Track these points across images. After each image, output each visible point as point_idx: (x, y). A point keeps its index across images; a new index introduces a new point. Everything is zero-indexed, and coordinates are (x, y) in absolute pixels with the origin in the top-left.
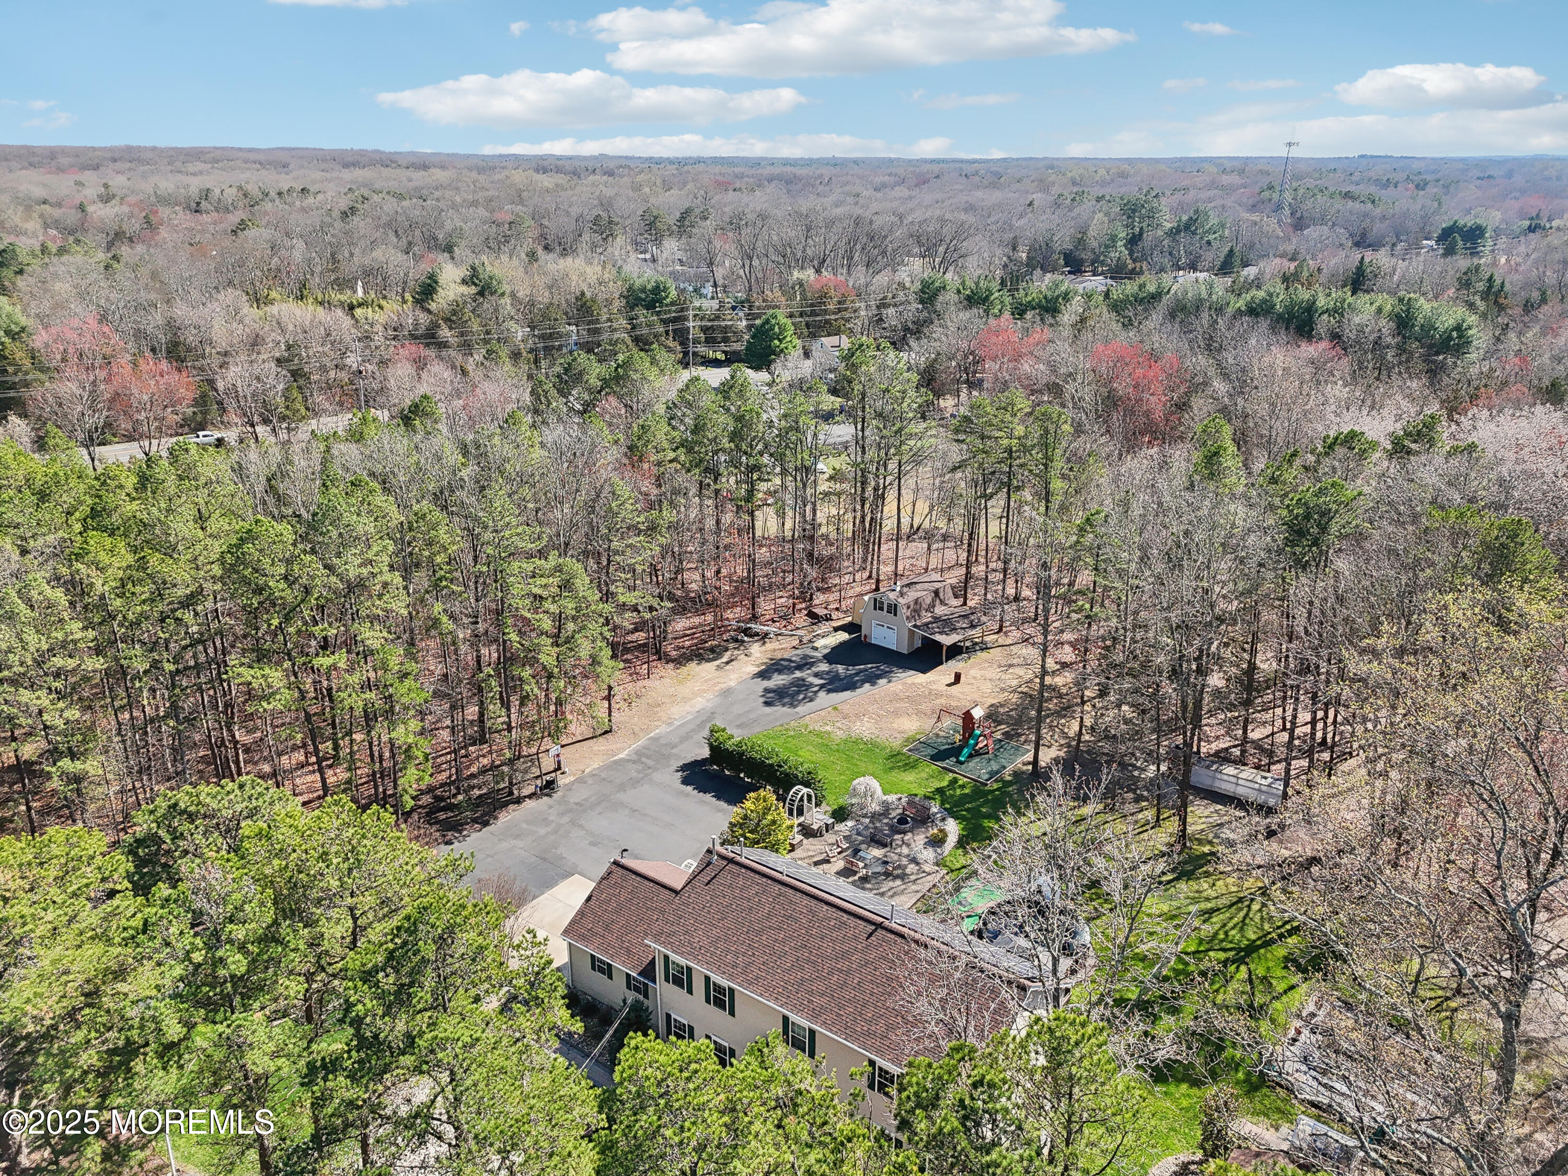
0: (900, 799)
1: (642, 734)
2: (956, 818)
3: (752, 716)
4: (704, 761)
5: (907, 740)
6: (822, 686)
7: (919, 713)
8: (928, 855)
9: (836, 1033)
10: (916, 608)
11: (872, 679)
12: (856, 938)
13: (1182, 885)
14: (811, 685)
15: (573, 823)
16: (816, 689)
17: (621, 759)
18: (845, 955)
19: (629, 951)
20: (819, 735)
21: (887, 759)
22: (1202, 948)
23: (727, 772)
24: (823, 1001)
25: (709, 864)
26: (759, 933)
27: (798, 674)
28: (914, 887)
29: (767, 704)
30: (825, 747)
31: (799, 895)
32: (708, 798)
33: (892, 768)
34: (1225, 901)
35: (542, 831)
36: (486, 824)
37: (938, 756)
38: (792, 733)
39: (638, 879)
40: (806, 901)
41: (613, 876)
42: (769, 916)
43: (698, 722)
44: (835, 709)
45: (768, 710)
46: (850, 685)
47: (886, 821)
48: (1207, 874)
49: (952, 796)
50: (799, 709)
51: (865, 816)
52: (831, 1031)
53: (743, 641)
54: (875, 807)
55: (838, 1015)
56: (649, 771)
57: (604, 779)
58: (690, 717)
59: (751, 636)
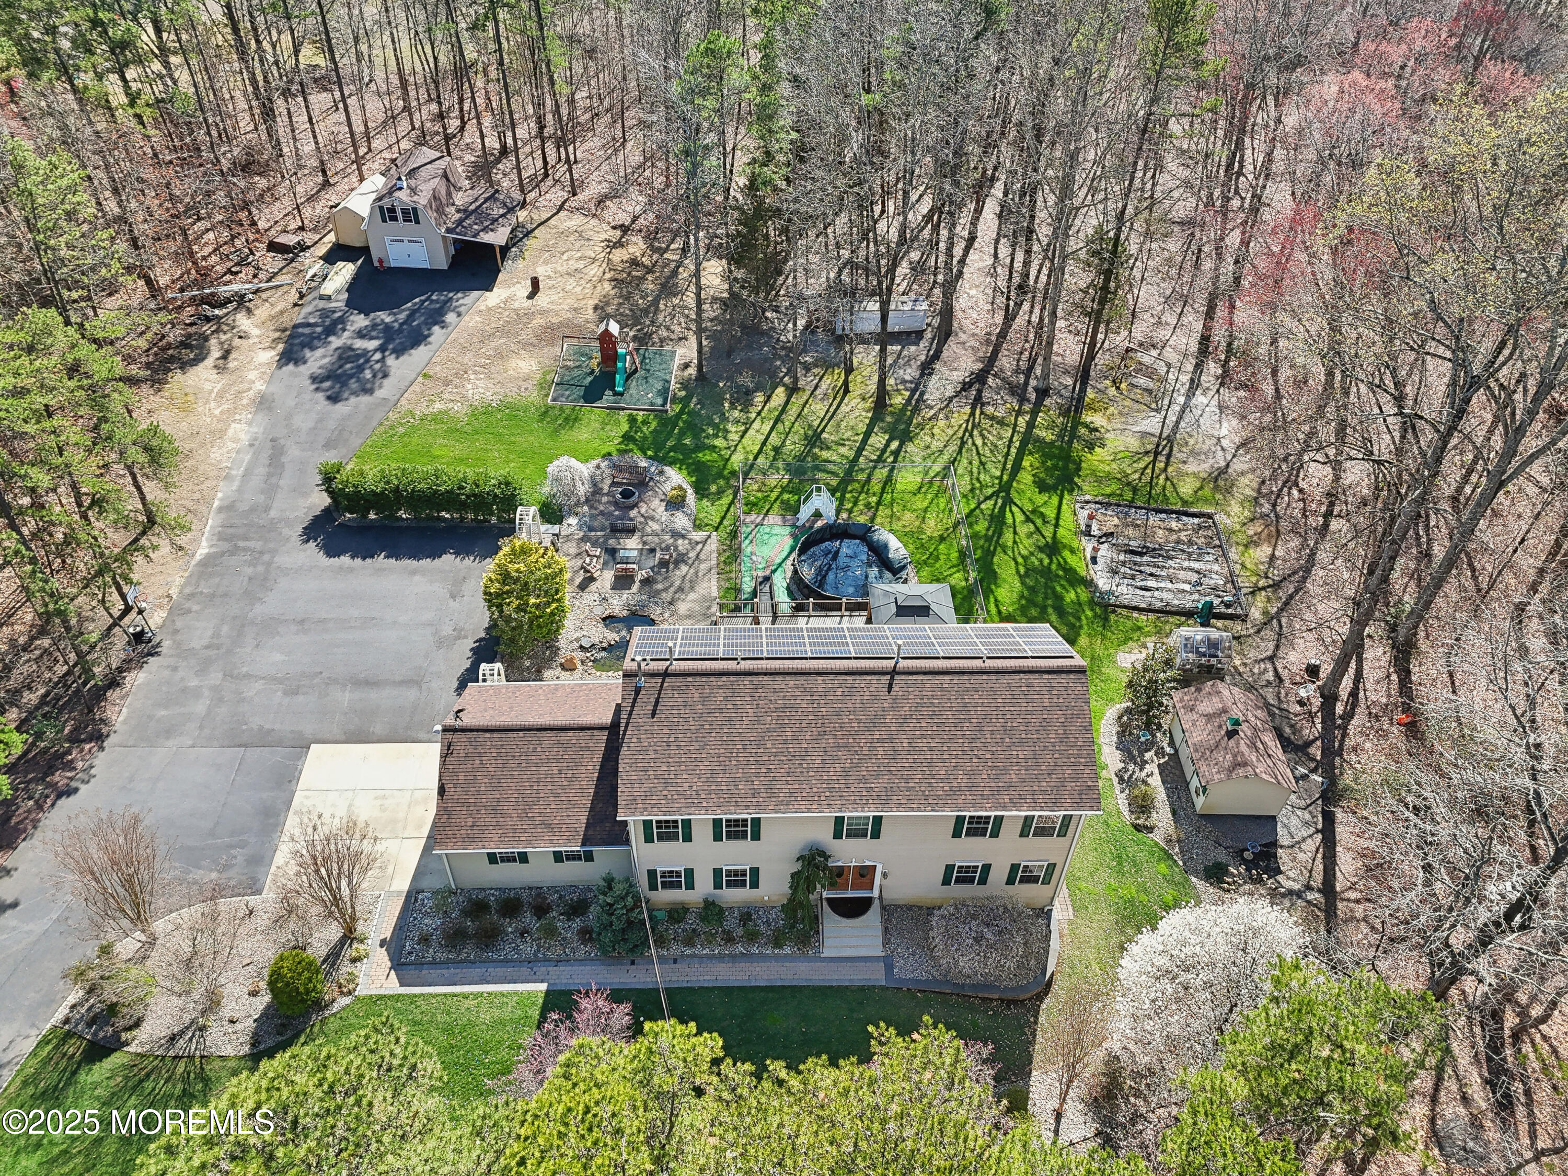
0: (598, 467)
1: (203, 509)
2: (670, 464)
3: (332, 424)
4: (327, 511)
5: (541, 386)
6: (382, 349)
7: (526, 345)
8: (681, 521)
9: (919, 809)
10: (438, 204)
11: (436, 317)
12: (875, 698)
13: (910, 447)
14: (365, 352)
15: (229, 675)
16: (378, 356)
17: (208, 557)
18: (875, 722)
19: (549, 826)
20: (437, 418)
21: (541, 421)
22: (973, 506)
23: (372, 516)
24: (884, 781)
25: (638, 691)
26: (760, 743)
27: (336, 342)
28: (703, 567)
29: (334, 399)
30: (455, 432)
31: (778, 678)
32: (381, 561)
33: (556, 431)
34: (953, 448)
35: (200, 707)
36: (99, 738)
37: (592, 395)
38: (401, 430)
39: (496, 735)
40: (791, 681)
41: (456, 747)
42: (758, 719)
43: (264, 458)
44: (426, 376)
45: (341, 408)
46: (417, 338)
47: (605, 499)
48: (921, 426)
49: (645, 438)
50: (379, 394)
51: (578, 504)
52: (912, 809)
53: (219, 318)
54: (582, 490)
55: (909, 789)
56: (266, 557)
57: (212, 596)
58: (247, 458)
59: (222, 305)
